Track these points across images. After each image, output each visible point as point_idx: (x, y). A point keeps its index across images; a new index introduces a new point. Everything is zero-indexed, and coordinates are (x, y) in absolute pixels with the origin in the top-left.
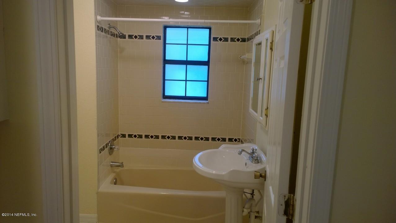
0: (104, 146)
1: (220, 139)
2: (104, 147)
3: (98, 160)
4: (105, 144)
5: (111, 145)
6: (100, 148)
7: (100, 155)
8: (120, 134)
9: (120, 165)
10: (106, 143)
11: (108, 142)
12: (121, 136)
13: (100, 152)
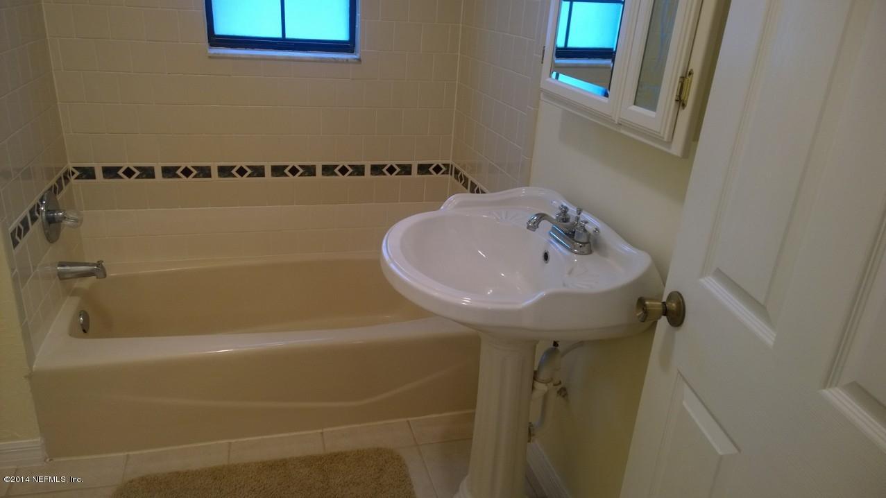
0: (25, 218)
1: (396, 167)
2: (24, 222)
3: (13, 270)
4: (26, 212)
5: (48, 211)
6: (11, 229)
7: (15, 252)
8: (71, 169)
9: (93, 270)
10: (30, 206)
11: (36, 200)
12: (77, 173)
13: (15, 243)
